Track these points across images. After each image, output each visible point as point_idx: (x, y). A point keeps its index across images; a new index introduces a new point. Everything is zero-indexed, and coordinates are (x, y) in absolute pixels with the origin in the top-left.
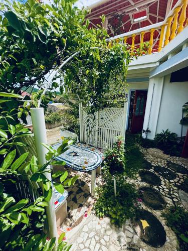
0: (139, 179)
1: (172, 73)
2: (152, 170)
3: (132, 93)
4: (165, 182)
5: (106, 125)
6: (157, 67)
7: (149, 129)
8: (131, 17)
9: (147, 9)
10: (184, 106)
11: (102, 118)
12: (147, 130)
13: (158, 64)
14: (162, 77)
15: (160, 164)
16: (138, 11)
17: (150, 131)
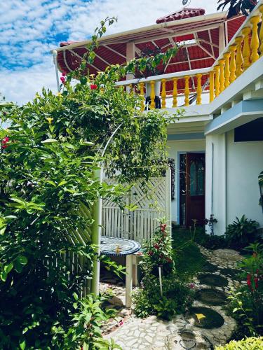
0: (197, 282)
1: (235, 129)
2: (217, 273)
3: (182, 157)
4: (234, 283)
5: (142, 205)
6: (212, 121)
7: (214, 217)
8: (171, 40)
10: (260, 177)
11: (135, 194)
12: (211, 218)
13: (211, 117)
14: (222, 134)
15: (230, 266)
17: (216, 221)
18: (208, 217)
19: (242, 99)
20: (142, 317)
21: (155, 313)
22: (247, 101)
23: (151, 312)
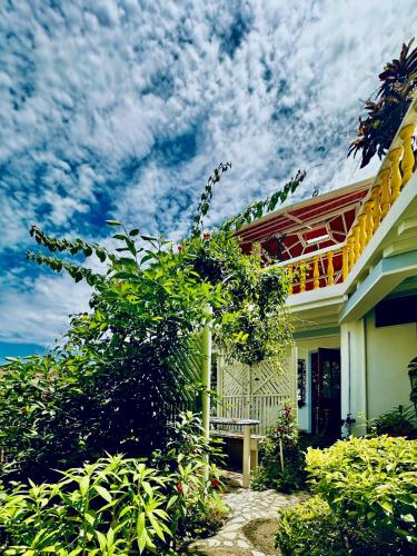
5: (265, 390)
6: (346, 302)
7: (352, 417)
8: (300, 237)
9: (327, 226)
10: (410, 365)
11: (257, 379)
12: (348, 419)
13: (346, 298)
14: (360, 320)
16: (311, 229)
17: (354, 421)
18: (344, 416)
19: (381, 257)
20: (258, 490)
21: (274, 487)
22: (387, 258)
23: (269, 485)
